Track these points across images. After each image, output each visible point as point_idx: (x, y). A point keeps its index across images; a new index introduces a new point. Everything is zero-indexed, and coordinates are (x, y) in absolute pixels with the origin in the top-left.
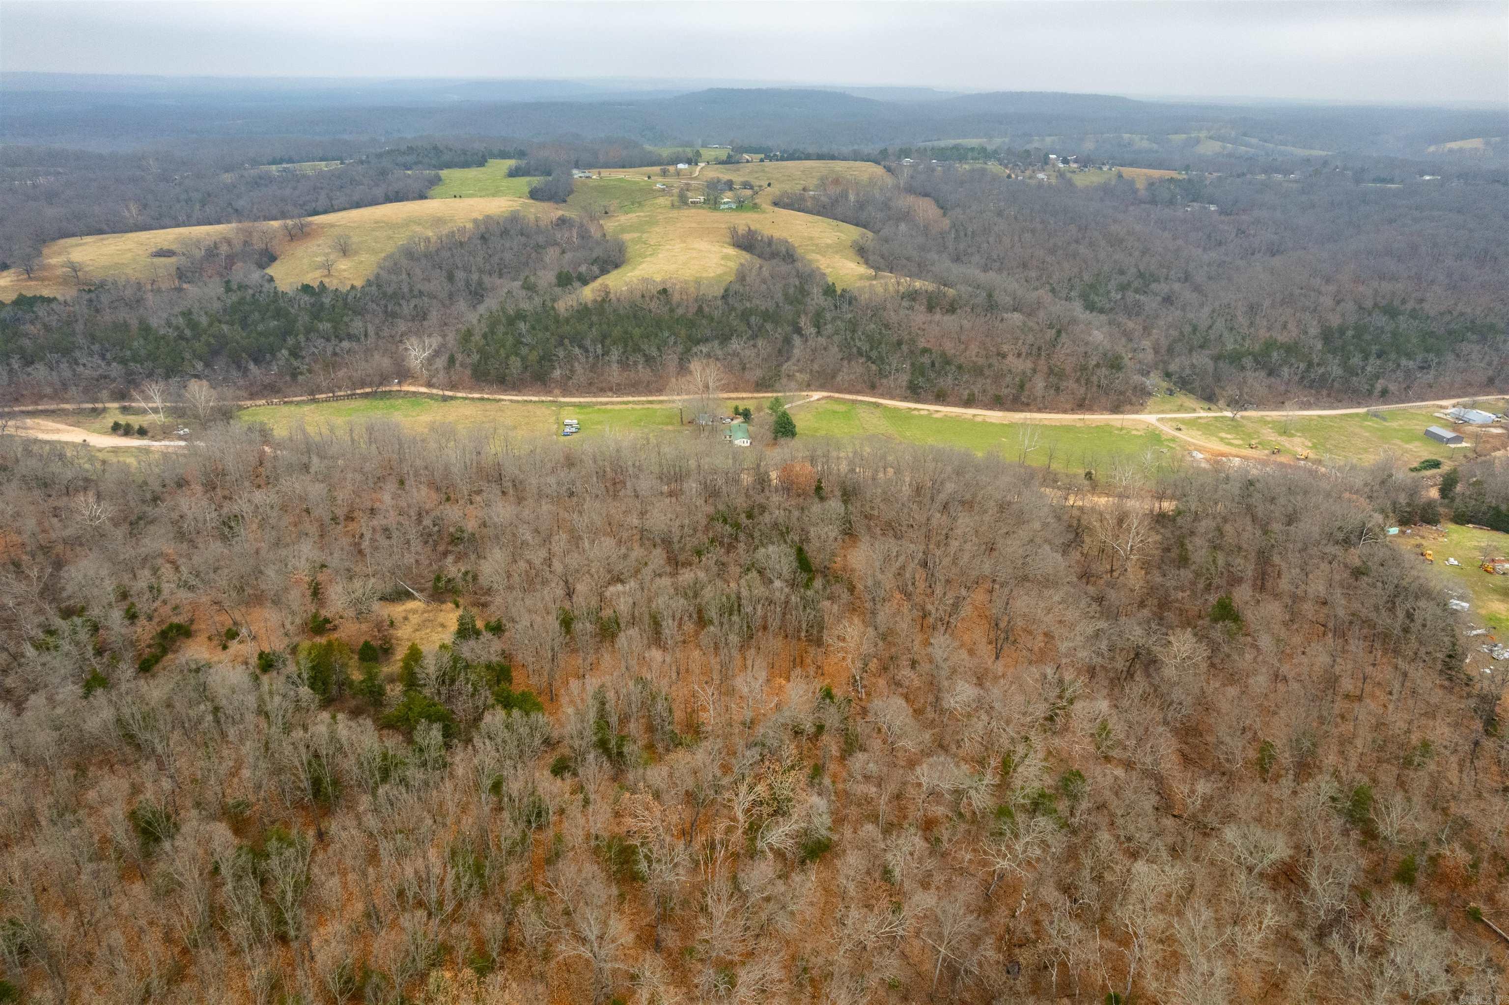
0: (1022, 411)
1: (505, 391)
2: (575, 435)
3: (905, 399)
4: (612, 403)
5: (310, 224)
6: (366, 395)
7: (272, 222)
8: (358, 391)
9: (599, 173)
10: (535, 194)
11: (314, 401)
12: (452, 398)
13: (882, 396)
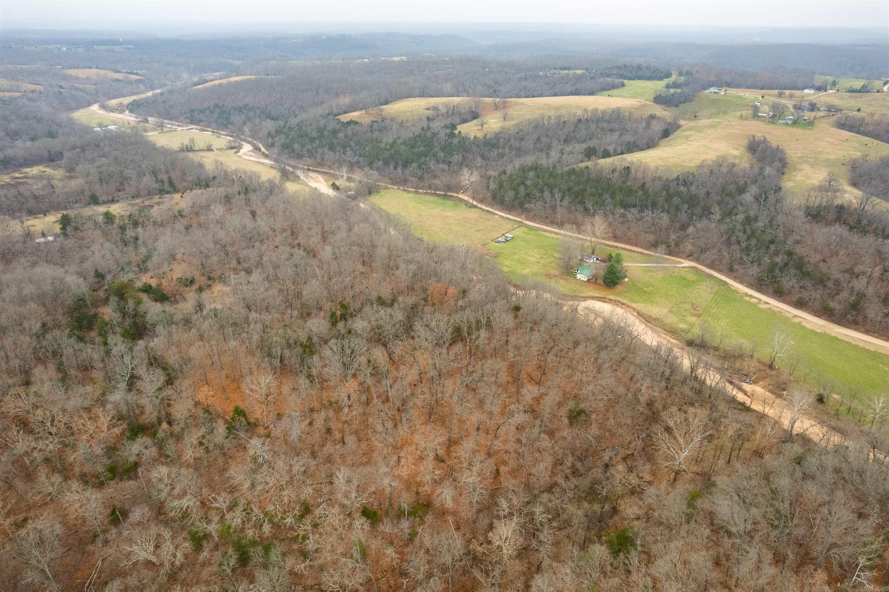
0: (847, 327)
1: (502, 210)
2: (502, 244)
3: (751, 286)
4: (551, 232)
5: (510, 102)
6: (439, 195)
7: (487, 99)
8: (438, 192)
9: (726, 91)
10: (659, 100)
11: (417, 192)
12: (475, 207)
13: (735, 279)
